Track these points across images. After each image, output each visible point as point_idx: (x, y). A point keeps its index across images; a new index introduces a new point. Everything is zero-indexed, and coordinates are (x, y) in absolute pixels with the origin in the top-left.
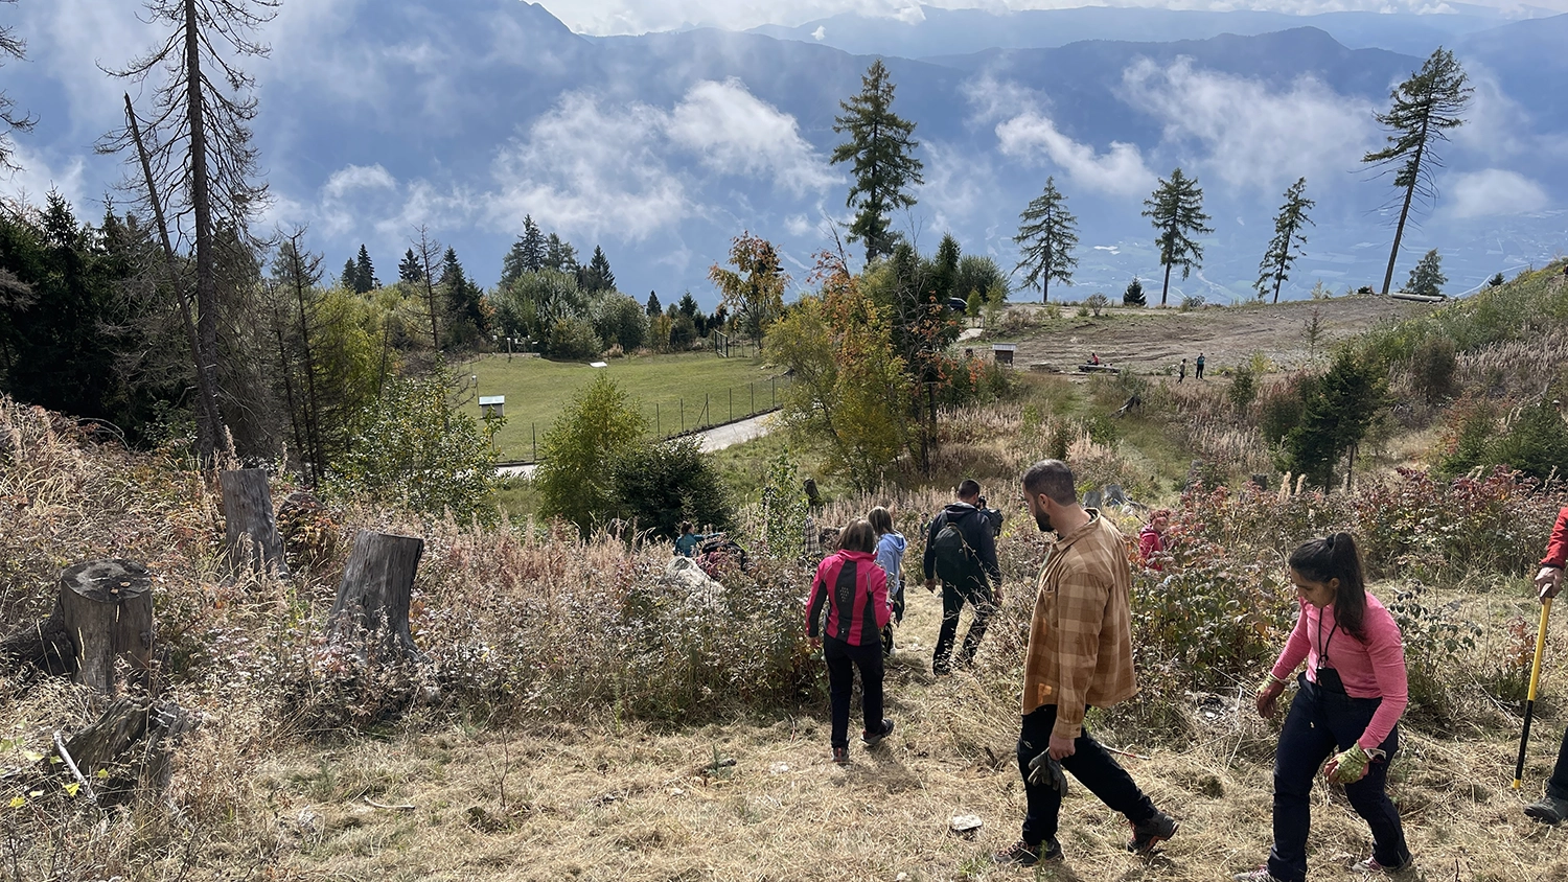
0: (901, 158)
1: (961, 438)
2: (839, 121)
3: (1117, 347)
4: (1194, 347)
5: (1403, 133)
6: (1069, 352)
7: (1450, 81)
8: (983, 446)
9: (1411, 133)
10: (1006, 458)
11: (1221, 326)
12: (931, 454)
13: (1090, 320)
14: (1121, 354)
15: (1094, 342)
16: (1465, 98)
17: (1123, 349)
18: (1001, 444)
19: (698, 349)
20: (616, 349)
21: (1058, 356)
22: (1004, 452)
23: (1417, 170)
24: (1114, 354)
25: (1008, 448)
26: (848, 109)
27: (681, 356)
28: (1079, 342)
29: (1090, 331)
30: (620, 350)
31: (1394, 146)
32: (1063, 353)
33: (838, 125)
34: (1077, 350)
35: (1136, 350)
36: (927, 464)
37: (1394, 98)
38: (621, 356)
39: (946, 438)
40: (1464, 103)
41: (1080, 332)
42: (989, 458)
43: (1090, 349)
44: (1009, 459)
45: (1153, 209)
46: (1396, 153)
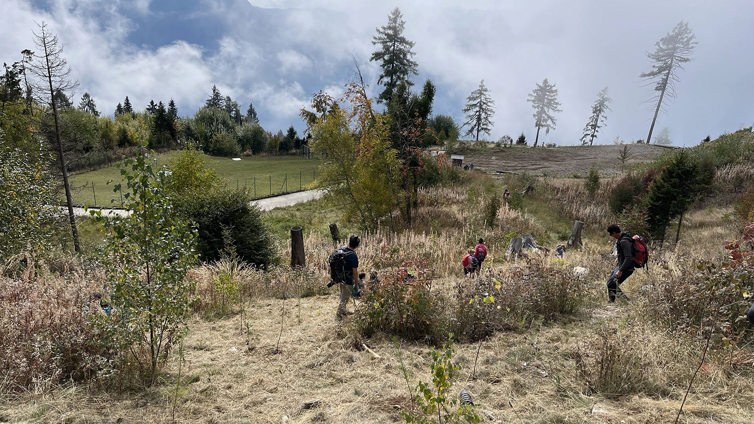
0: (407, 60)
1: (431, 204)
2: (375, 38)
3: (516, 163)
4: (556, 164)
5: (660, 64)
6: (491, 164)
7: (686, 39)
8: (445, 209)
9: (664, 64)
10: (457, 216)
11: (570, 155)
12: (413, 212)
13: (502, 149)
14: (519, 166)
15: (504, 160)
16: (693, 47)
17: (519, 164)
18: (455, 208)
19: (294, 154)
20: (249, 152)
21: (485, 166)
22: (456, 212)
23: (666, 83)
24: (515, 166)
25: (459, 210)
26: (381, 33)
27: (284, 157)
28: (496, 159)
29: (503, 154)
30: (251, 153)
31: (655, 70)
32: (488, 164)
33: (374, 41)
34: (495, 163)
35: (526, 165)
36: (410, 218)
37: (657, 46)
38: (251, 156)
39: (422, 203)
40: (693, 50)
41: (497, 154)
42: (448, 215)
43: (502, 163)
44: (460, 217)
45: (533, 98)
46: (658, 73)
